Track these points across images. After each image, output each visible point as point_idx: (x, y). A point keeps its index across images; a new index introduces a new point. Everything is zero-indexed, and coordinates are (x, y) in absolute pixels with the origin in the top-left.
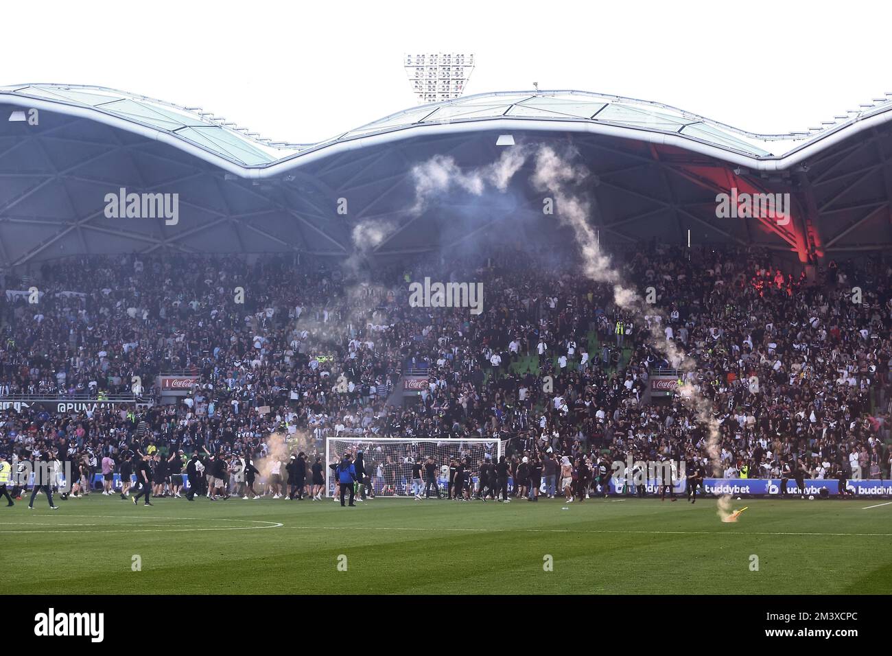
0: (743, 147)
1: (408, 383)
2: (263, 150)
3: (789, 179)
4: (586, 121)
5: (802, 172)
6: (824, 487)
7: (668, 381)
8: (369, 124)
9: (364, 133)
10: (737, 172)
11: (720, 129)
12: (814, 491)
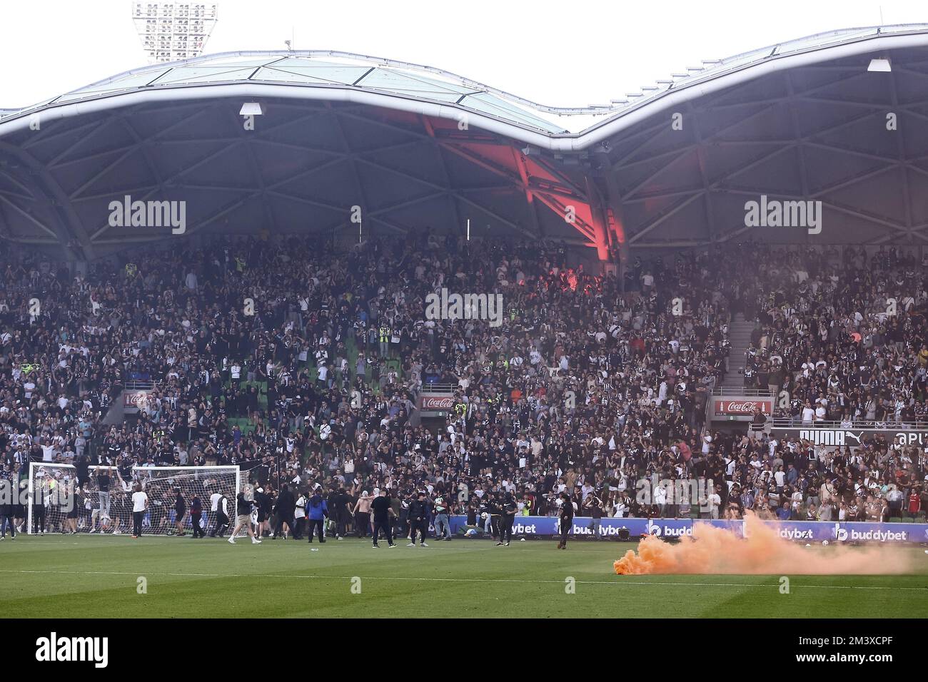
0: (532, 121)
1: (130, 398)
3: (588, 161)
4: (347, 87)
5: (603, 153)
6: (624, 527)
8: (87, 87)
9: (81, 97)
10: (526, 151)
11: (506, 100)
12: (612, 531)
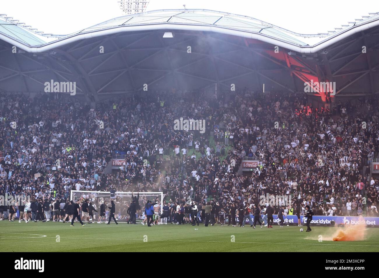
0: (293, 40)
1: (115, 162)
2: (38, 37)
3: (317, 58)
4: (210, 25)
5: (324, 54)
6: (333, 220)
7: (251, 163)
8: (96, 25)
9: (93, 30)
10: (290, 54)
11: (281, 31)
12: (328, 222)
